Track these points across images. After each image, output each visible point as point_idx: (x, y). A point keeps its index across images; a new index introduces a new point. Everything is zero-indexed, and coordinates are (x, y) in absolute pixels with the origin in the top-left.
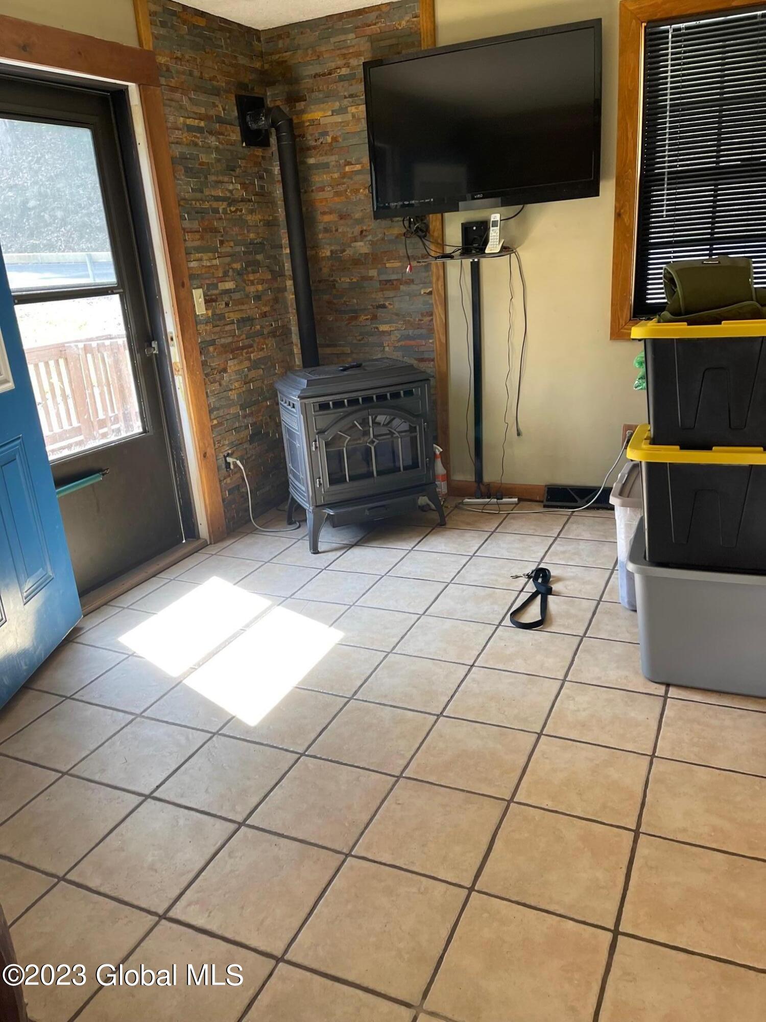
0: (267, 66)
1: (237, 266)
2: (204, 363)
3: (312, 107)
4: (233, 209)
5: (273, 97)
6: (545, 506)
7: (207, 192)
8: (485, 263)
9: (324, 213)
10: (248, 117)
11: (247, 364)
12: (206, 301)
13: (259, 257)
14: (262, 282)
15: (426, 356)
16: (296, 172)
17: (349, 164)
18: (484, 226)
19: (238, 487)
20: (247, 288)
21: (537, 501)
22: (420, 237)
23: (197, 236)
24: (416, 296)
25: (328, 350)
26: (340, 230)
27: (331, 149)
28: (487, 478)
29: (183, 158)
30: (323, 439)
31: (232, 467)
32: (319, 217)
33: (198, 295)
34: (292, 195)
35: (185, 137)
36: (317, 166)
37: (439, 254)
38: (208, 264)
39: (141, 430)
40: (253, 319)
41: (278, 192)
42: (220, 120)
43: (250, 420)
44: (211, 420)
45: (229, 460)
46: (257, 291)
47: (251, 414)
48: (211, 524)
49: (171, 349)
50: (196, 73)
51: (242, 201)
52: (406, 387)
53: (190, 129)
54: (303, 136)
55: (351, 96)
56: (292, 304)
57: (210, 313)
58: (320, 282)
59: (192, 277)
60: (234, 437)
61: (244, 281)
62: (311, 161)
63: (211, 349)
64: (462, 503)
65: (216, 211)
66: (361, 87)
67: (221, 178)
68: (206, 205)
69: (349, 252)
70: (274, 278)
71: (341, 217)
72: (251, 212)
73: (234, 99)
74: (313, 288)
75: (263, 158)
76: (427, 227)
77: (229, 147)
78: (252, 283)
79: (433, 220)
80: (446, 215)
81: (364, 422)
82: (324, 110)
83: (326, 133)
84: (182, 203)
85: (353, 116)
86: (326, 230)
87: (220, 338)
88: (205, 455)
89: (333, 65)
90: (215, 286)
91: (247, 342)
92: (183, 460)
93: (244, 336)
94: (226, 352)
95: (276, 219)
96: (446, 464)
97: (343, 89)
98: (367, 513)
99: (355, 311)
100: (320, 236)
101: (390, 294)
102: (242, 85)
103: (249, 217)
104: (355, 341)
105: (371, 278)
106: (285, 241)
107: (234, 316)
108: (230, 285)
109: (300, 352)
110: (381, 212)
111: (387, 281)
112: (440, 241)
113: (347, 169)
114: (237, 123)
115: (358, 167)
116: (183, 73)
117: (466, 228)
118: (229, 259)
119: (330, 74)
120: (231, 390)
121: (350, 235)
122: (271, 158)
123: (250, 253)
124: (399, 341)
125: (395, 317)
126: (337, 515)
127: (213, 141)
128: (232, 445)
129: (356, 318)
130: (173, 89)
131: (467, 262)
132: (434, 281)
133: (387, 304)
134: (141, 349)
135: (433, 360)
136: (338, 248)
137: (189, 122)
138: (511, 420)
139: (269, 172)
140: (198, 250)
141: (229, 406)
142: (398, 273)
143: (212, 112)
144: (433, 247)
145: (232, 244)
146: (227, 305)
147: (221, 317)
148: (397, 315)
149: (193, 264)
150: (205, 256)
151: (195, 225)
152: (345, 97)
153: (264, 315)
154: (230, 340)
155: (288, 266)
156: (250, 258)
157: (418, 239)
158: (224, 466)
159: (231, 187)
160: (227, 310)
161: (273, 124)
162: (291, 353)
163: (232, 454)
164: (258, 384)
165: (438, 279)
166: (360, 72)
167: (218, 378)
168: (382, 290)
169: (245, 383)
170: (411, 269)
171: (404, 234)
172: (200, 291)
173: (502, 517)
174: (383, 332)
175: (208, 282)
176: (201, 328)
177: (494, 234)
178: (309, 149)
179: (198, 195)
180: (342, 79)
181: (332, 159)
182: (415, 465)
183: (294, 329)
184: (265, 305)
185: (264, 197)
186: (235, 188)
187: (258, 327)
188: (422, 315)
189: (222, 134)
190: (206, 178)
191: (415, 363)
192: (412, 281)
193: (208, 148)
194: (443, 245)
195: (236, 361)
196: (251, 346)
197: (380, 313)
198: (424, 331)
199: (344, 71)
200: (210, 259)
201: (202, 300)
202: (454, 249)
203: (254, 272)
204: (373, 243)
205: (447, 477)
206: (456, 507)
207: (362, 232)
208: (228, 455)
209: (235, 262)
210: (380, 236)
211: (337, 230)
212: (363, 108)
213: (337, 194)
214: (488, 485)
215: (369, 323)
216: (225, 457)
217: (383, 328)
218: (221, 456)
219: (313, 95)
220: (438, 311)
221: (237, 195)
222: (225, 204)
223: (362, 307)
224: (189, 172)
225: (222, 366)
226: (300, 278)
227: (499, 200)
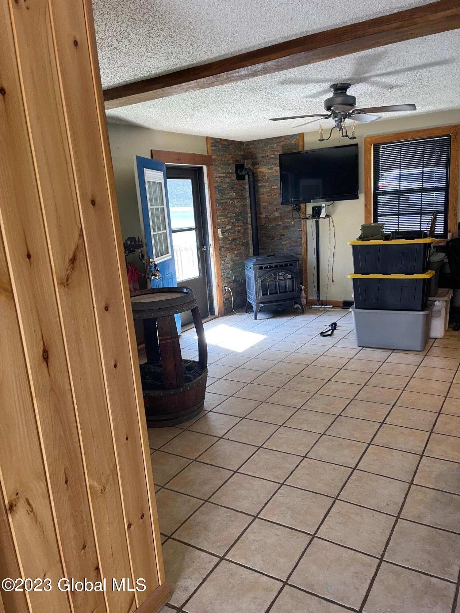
0: (245, 153)
1: (232, 221)
2: (220, 254)
3: (261, 167)
4: (232, 202)
5: (247, 164)
6: (342, 308)
7: (224, 197)
8: (320, 221)
9: (263, 202)
10: (239, 171)
11: (234, 255)
12: (222, 233)
13: (240, 217)
14: (240, 226)
15: (299, 253)
16: (254, 188)
17: (273, 186)
18: (320, 208)
19: (228, 298)
20: (235, 228)
21: (340, 307)
22: (297, 211)
23: (221, 211)
24: (295, 231)
25: (263, 251)
26: (269, 208)
27: (267, 181)
28: (321, 299)
29: (218, 186)
30: (261, 279)
31: (227, 291)
32: (262, 204)
33: (220, 231)
34: (252, 197)
35: (219, 180)
36: (261, 186)
37: (304, 217)
38: (223, 220)
39: (199, 276)
40: (237, 239)
41: (247, 194)
42: (230, 173)
43: (234, 275)
44: (221, 273)
45: (226, 288)
46: (239, 229)
47: (234, 273)
48: (219, 310)
49: (210, 248)
50: (223, 159)
51: (235, 199)
52: (291, 262)
53: (220, 177)
54: (257, 176)
55: (274, 164)
56: (250, 234)
57: (223, 237)
58: (261, 226)
59: (218, 225)
60: (228, 280)
61: (234, 226)
62: (260, 184)
63: (223, 249)
64: (312, 307)
65: (226, 203)
66: (278, 161)
67: (229, 192)
68: (224, 201)
69: (272, 216)
70: (244, 225)
71: (270, 204)
72: (238, 202)
73: (234, 166)
74: (258, 228)
75: (243, 183)
76: (300, 208)
77: (232, 181)
78: (237, 226)
79: (302, 205)
80: (307, 204)
81: (275, 274)
82: (265, 168)
83: (265, 176)
84: (217, 201)
85: (275, 170)
86: (264, 208)
87: (226, 245)
88: (219, 285)
89: (269, 154)
90: (225, 228)
91: (234, 247)
92: (211, 287)
93: (233, 245)
94: (227, 250)
95: (246, 204)
96: (306, 293)
97: (272, 162)
98: (275, 307)
99: (273, 237)
100: (262, 210)
101: (287, 231)
102: (237, 161)
103: (237, 204)
104: (273, 247)
105: (280, 225)
106: (249, 211)
107: (230, 238)
108: (230, 227)
109: (253, 251)
110: (285, 202)
111: (285, 226)
112: (304, 213)
113: (272, 187)
114: (235, 173)
115: (276, 187)
116: (219, 160)
117: (314, 208)
118: (230, 219)
119: (267, 157)
120: (228, 263)
121: (272, 210)
122: (245, 184)
123: (237, 216)
124: (289, 247)
125: (288, 239)
126: (264, 306)
127: (227, 180)
128: (227, 283)
129: (274, 239)
130: (216, 166)
131: (314, 220)
132: (302, 226)
133: (285, 234)
134: (201, 248)
135: (302, 254)
136: (268, 214)
137: (220, 175)
138: (330, 276)
139: (245, 188)
140: (221, 216)
141: (227, 269)
142: (289, 223)
143: (227, 171)
144: (302, 215)
145: (231, 213)
146: (228, 234)
147: (226, 238)
148: (289, 238)
149: (219, 221)
150: (222, 218)
151: (220, 208)
152: (273, 164)
153: (240, 238)
154: (229, 246)
155: (249, 220)
156: (237, 218)
157: (296, 212)
158: (224, 290)
159: (232, 194)
160: (228, 236)
161: (248, 173)
162: (249, 251)
163: (227, 286)
164: (237, 262)
165: (303, 226)
166: (278, 156)
167: (224, 259)
168: (284, 229)
169: (233, 261)
170: (294, 222)
171: (292, 210)
172: (220, 229)
173: (325, 311)
174: (284, 244)
175: (223, 226)
176: (220, 242)
177: (323, 211)
178: (259, 180)
179: (221, 198)
180: (271, 158)
181: (267, 184)
182: (293, 290)
183: (251, 243)
184: (241, 234)
185: (242, 196)
186: (233, 194)
187: (238, 242)
188: (298, 238)
189: (230, 177)
190: (224, 192)
191: (294, 255)
192: (295, 226)
193: (225, 183)
194: (306, 214)
195: (230, 254)
196: (235, 248)
197: (283, 237)
198: (299, 244)
199: (273, 156)
200: (224, 219)
201: (221, 232)
202: (309, 215)
203: (238, 223)
204: (280, 213)
205: (306, 298)
206: (309, 308)
207: (277, 209)
208: (226, 286)
209: (231, 219)
210: (283, 210)
211: (268, 208)
212: (279, 168)
213: (269, 196)
214: (322, 301)
215: (278, 241)
216: (225, 287)
217: (283, 243)
218: (224, 286)
219: (262, 163)
220: (304, 237)
221: (233, 197)
222: (230, 200)
223: (276, 235)
224: (219, 191)
225: (226, 255)
226: (254, 225)
227: (325, 199)
